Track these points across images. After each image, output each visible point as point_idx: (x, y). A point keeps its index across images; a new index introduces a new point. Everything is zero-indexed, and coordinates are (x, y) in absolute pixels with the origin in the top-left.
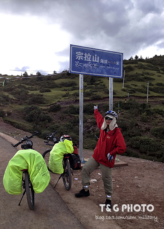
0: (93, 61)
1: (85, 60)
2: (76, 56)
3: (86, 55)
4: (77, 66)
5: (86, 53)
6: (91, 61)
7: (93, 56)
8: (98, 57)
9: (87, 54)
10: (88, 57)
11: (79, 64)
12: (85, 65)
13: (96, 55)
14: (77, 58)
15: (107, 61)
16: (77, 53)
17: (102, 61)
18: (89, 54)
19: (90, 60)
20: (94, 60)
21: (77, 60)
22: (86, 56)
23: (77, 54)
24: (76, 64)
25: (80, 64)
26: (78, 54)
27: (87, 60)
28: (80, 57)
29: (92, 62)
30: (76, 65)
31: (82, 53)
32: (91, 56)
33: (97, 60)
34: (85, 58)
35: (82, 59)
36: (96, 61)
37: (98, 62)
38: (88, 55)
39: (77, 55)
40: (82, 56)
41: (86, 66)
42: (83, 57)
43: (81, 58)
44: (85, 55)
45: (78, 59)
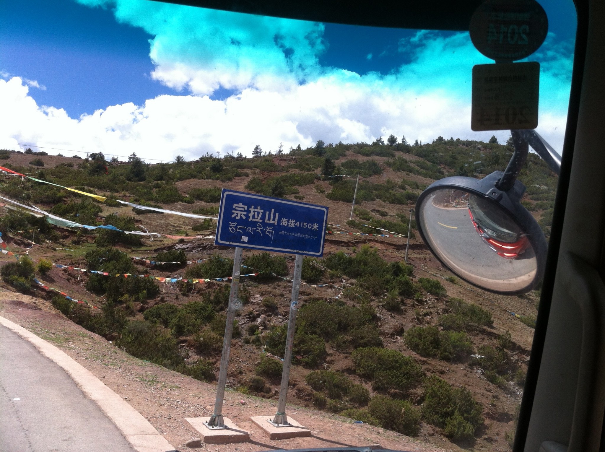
0: (267, 221)
1: (250, 220)
2: (233, 211)
3: (252, 209)
4: (232, 230)
5: (253, 206)
6: (261, 221)
7: (268, 213)
8: (277, 214)
9: (256, 208)
10: (256, 214)
11: (236, 228)
12: (249, 229)
13: (273, 210)
14: (233, 216)
15: (294, 221)
16: (235, 205)
17: (284, 222)
18: (259, 207)
19: (260, 219)
20: (269, 219)
21: (234, 220)
22: (252, 212)
23: (234, 207)
24: (231, 227)
25: (239, 227)
26: (237, 208)
27: (254, 220)
28: (240, 213)
29: (264, 224)
30: (230, 229)
31: (246, 207)
32: (262, 211)
33: (274, 220)
34: (251, 215)
35: (244, 218)
36: (271, 222)
37: (276, 224)
38: (256, 210)
39: (235, 209)
40: (245, 211)
41: (252, 230)
42: (245, 213)
43: (242, 216)
44: (250, 209)
45: (235, 217)
